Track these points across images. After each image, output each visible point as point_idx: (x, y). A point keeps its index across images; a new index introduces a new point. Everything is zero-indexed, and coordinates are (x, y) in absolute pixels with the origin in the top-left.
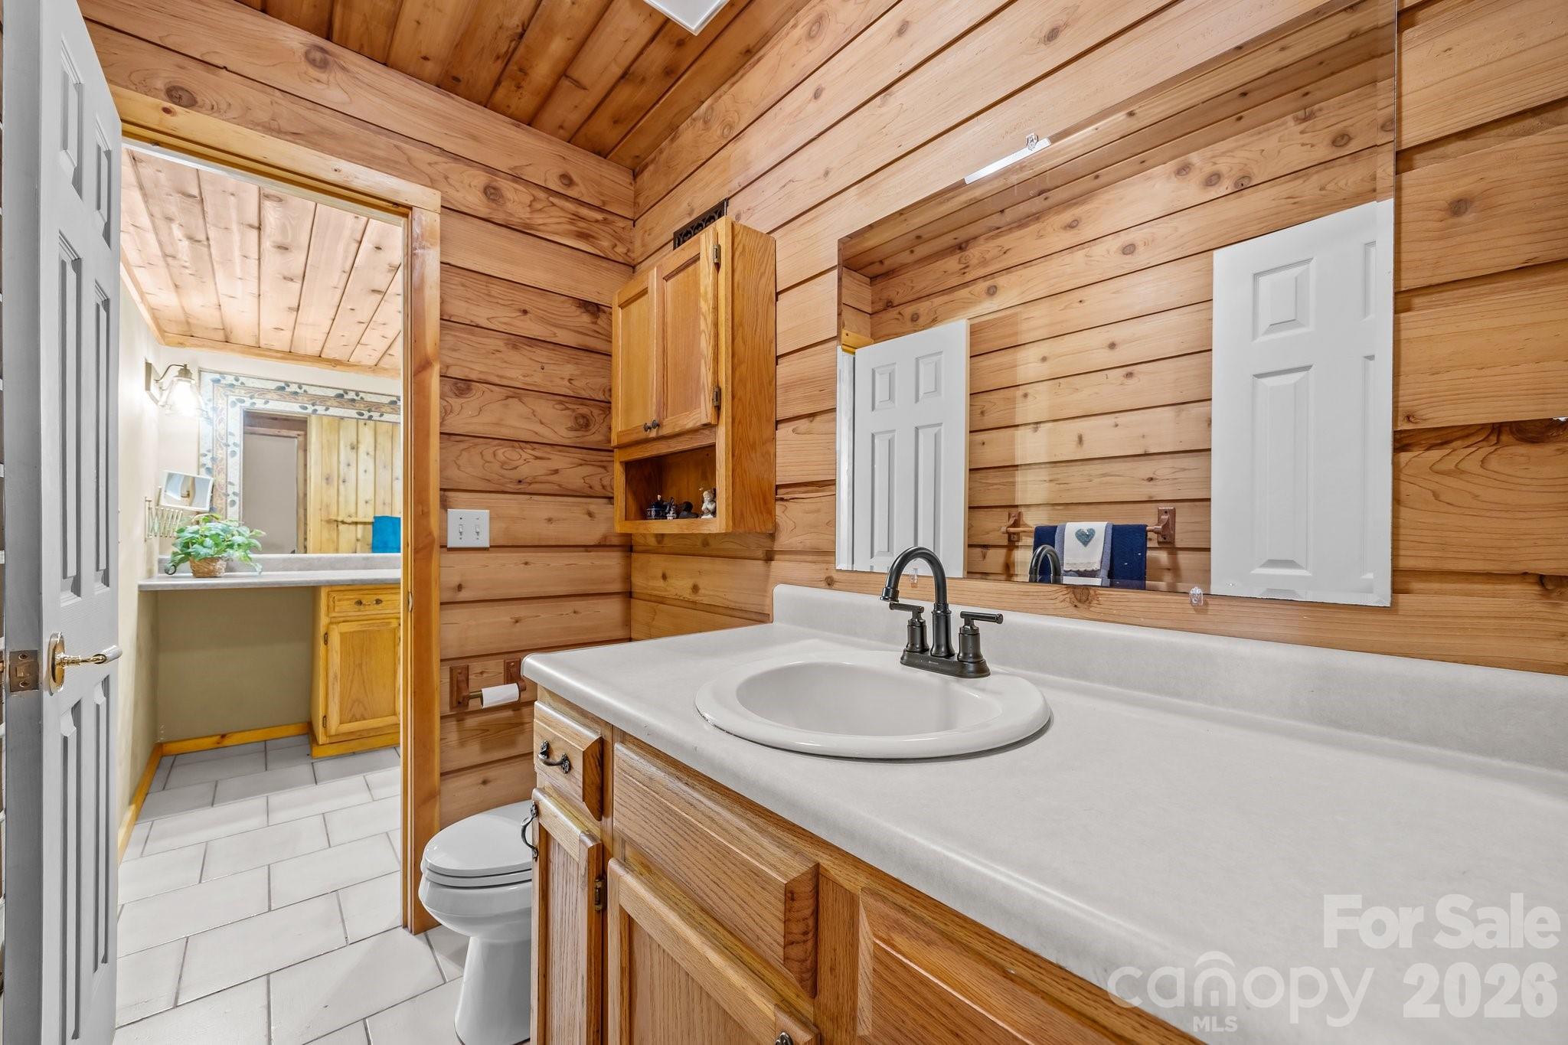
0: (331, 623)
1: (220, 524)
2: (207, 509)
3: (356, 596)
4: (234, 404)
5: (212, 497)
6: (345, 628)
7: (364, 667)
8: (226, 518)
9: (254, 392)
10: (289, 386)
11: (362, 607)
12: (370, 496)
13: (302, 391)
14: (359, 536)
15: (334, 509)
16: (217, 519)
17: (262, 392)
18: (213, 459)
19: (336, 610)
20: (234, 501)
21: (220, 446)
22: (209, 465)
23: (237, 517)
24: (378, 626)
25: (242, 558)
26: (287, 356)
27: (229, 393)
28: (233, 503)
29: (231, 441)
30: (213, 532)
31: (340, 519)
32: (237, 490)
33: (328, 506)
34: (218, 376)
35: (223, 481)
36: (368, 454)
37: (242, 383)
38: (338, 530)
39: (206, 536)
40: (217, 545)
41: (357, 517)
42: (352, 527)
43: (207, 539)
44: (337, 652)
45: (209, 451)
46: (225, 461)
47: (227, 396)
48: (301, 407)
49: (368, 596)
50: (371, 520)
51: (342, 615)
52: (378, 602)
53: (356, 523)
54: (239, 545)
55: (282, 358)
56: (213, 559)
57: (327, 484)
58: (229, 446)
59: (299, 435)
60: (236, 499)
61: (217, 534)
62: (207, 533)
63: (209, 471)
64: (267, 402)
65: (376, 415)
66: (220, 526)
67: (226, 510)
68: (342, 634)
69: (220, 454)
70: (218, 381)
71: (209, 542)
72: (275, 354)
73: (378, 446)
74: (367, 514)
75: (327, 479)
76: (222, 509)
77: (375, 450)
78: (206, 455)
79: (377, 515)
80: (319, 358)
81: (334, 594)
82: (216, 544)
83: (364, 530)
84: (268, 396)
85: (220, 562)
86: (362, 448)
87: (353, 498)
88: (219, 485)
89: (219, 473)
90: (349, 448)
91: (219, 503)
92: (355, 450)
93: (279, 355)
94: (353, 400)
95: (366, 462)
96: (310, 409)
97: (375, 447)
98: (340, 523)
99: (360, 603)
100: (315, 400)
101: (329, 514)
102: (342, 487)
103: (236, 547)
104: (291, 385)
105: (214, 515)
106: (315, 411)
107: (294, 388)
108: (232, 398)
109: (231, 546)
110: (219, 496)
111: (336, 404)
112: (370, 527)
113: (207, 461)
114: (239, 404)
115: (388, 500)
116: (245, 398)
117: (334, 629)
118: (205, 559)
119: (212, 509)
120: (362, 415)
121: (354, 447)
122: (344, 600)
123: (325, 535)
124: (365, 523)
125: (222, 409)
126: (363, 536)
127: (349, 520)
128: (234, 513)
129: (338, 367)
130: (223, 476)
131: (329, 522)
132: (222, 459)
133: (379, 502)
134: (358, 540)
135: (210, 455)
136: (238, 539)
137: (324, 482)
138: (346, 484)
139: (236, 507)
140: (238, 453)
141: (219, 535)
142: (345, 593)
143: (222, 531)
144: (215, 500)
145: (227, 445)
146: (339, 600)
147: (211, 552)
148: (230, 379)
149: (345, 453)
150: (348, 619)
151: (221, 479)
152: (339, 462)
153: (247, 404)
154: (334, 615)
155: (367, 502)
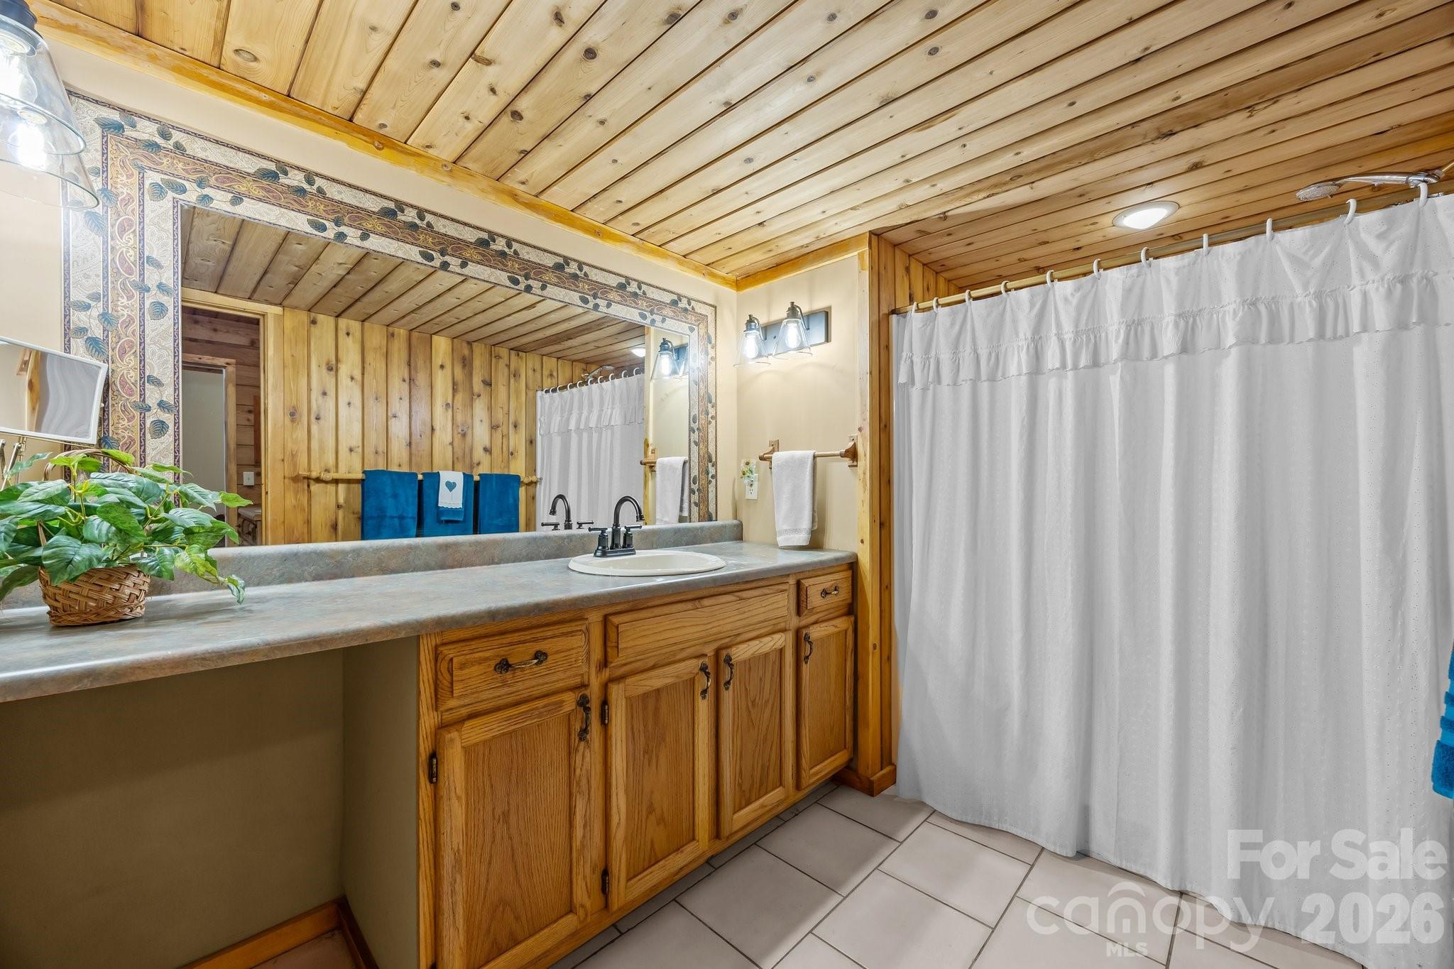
0: (443, 727)
1: (133, 477)
2: (92, 439)
3: (491, 651)
4: (158, 192)
5: (104, 411)
6: (475, 732)
7: (513, 819)
8: (143, 463)
9: (206, 172)
10: (286, 173)
11: (508, 675)
12: (356, 441)
13: (313, 189)
14: (341, 501)
15: (303, 460)
16: (121, 463)
17: (228, 175)
18: (105, 318)
19: (456, 693)
20: (163, 423)
21: (124, 289)
22: (98, 332)
23: (169, 462)
24: (540, 715)
25: (201, 570)
26: (284, 104)
27: (146, 163)
28: (160, 428)
29: (152, 278)
30: (112, 498)
31: (314, 475)
32: (168, 395)
33: (293, 456)
34: (115, 116)
35: (133, 376)
36: (352, 378)
37: (178, 146)
38: (309, 492)
39: (90, 511)
40: (123, 534)
41: (337, 472)
42: (331, 488)
43: (95, 520)
44: (459, 798)
45: (96, 297)
46: (135, 326)
47: (142, 169)
48: (312, 223)
49: (521, 648)
50: (360, 476)
51: (467, 701)
52: (540, 656)
53: (336, 482)
54: (189, 532)
55: (271, 106)
56: (113, 573)
57: (293, 421)
58: (148, 290)
59: (228, 364)
60: (168, 418)
61: (122, 501)
62: (92, 501)
63: (95, 345)
64: (237, 200)
65: (454, 262)
66: (132, 480)
67: (143, 445)
68: (467, 750)
69: (126, 307)
70: (119, 128)
71: (98, 526)
72: (255, 93)
73: (367, 366)
74: (352, 468)
75: (292, 414)
76: (132, 440)
77: (363, 374)
78: (88, 307)
79: (367, 469)
80: (347, 123)
81: (448, 652)
82: (119, 530)
83: (348, 491)
84: (242, 188)
85: (134, 578)
86: (344, 370)
87: (331, 443)
88: (124, 383)
89: (123, 353)
90: (324, 368)
91: (123, 427)
92: (333, 373)
93: (264, 97)
94: (413, 226)
95: (349, 391)
96: (330, 233)
97: (363, 368)
98: (312, 482)
99: (504, 666)
100: (344, 214)
101: (295, 465)
102: (314, 428)
103: (179, 536)
104: (292, 173)
105: (110, 451)
106: (341, 236)
107: (296, 179)
108: (152, 177)
109: (164, 535)
110: (125, 410)
111: (380, 229)
112: (358, 488)
113: (90, 320)
114: (171, 194)
115: (382, 448)
116: (185, 183)
117: (452, 740)
118: (91, 573)
119: (103, 441)
120: (431, 258)
121: (333, 368)
122: (473, 663)
123: (290, 500)
124: (349, 481)
125: (130, 199)
126: (346, 501)
127: (328, 477)
128: (161, 449)
129: (386, 151)
130: (132, 360)
131: (296, 479)
132: (131, 320)
133: (369, 450)
134: (339, 507)
135: (97, 309)
136: (185, 516)
137: (288, 418)
138: (322, 421)
139: (168, 438)
140: (171, 309)
141: (130, 505)
142: (474, 645)
143: (138, 493)
144: (112, 418)
145: (145, 289)
146: (462, 666)
147: (105, 552)
148: (147, 131)
149: (319, 376)
150: (480, 707)
151: (127, 369)
152: (309, 390)
153: (192, 195)
154: (452, 703)
155: (351, 450)
